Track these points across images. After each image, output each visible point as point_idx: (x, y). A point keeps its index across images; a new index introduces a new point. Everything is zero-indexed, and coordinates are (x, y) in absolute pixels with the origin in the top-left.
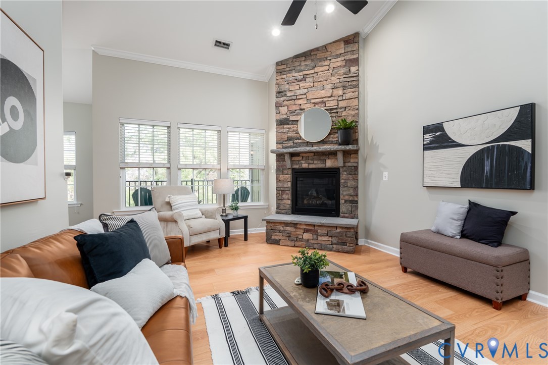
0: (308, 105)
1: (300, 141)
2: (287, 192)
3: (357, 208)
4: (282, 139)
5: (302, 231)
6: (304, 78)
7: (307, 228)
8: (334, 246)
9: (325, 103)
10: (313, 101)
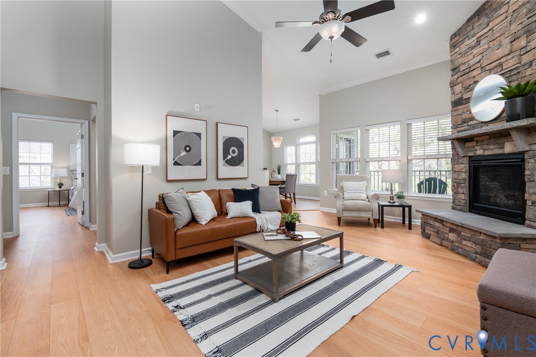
0: (483, 74)
1: (474, 122)
2: (463, 185)
4: (456, 122)
5: (448, 229)
6: (478, 42)
7: (452, 227)
8: (478, 256)
9: (501, 66)
10: (488, 67)
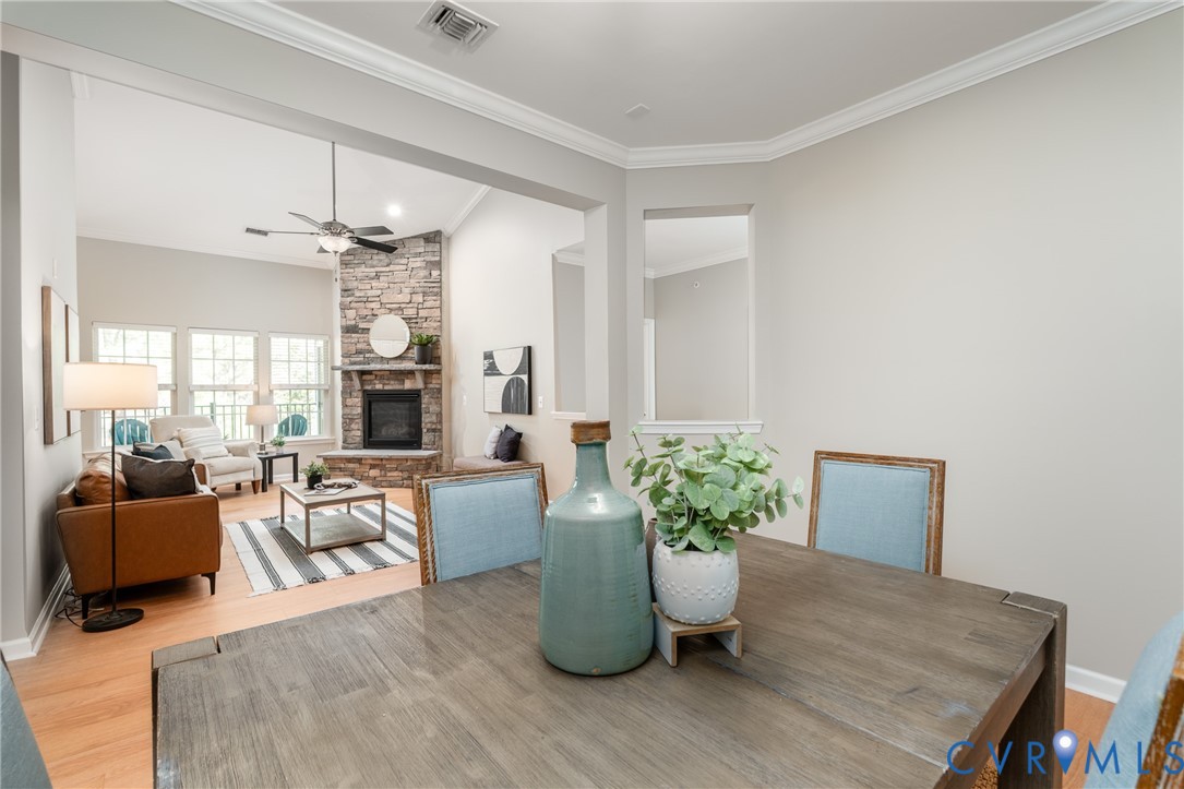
0: (383, 310)
1: (372, 355)
2: (357, 420)
3: (441, 438)
4: (349, 351)
5: (368, 467)
6: (377, 276)
7: (374, 463)
9: (402, 310)
10: (388, 306)
